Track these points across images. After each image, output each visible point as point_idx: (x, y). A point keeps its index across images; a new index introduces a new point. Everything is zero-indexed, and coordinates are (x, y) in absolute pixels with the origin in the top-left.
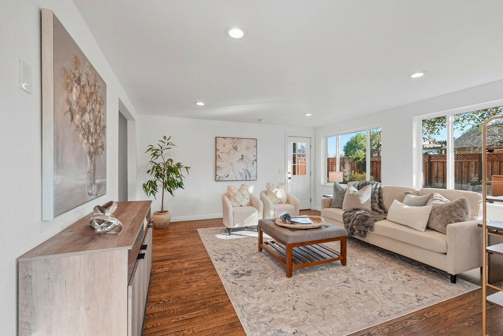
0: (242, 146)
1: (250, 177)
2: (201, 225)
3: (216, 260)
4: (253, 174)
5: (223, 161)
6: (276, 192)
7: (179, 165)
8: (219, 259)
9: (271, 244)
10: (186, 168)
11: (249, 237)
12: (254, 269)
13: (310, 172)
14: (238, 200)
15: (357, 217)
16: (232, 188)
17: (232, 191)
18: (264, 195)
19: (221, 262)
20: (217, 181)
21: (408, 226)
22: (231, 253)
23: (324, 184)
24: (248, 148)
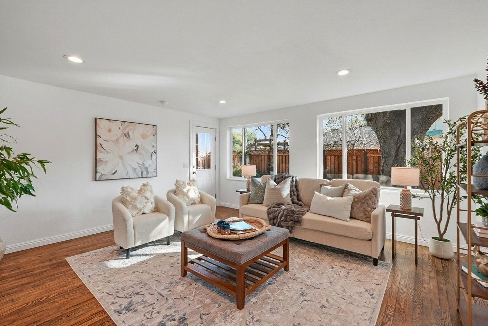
0: (136, 133)
1: (148, 173)
2: (73, 250)
3: (119, 313)
4: (151, 170)
5: (107, 152)
6: (188, 191)
7: (24, 158)
8: (123, 309)
9: (197, 261)
10: (41, 162)
11: (159, 255)
12: (188, 311)
13: (214, 166)
14: (139, 206)
15: (285, 213)
16: (129, 190)
17: (129, 195)
18: (173, 195)
19: (130, 314)
20: (99, 180)
21: (332, 217)
22: (141, 290)
23: (230, 178)
24: (144, 136)
